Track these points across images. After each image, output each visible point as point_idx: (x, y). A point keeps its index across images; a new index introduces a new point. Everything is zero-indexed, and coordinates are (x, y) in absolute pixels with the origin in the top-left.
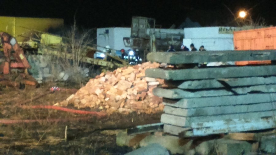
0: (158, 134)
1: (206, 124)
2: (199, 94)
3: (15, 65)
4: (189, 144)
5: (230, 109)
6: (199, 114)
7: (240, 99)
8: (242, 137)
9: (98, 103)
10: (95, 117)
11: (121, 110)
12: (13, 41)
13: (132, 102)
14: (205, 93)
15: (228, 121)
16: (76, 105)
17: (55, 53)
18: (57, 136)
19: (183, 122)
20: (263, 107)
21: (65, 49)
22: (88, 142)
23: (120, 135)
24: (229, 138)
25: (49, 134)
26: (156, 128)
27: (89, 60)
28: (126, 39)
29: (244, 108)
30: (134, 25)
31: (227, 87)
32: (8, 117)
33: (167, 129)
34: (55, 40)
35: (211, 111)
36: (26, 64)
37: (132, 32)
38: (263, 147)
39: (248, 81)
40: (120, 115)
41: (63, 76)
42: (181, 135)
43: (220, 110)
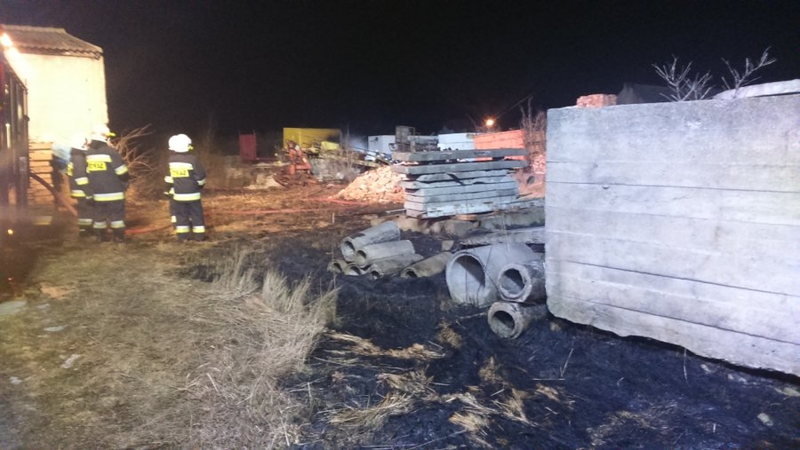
0: (402, 217)
1: (438, 209)
2: (433, 185)
3: (299, 167)
4: (426, 224)
5: (458, 197)
6: (433, 201)
7: (467, 189)
8: (465, 218)
9: (363, 196)
10: (359, 206)
11: (381, 201)
12: (297, 148)
13: (390, 194)
14: (438, 184)
15: (457, 206)
16: (346, 198)
17: (333, 157)
18: (327, 221)
19: (421, 207)
20: (485, 195)
21: (341, 154)
22: (349, 225)
23: (373, 219)
24: (455, 219)
25: (322, 220)
26: (401, 212)
27: (361, 162)
28: (392, 144)
29: (470, 196)
30: (398, 133)
31: (455, 179)
32: (291, 208)
33: (409, 213)
34: (332, 146)
35: (443, 198)
36: (309, 166)
37: (396, 138)
38: (482, 225)
39: (472, 174)
40: (379, 205)
41: (340, 176)
42: (419, 217)
43: (450, 197)
